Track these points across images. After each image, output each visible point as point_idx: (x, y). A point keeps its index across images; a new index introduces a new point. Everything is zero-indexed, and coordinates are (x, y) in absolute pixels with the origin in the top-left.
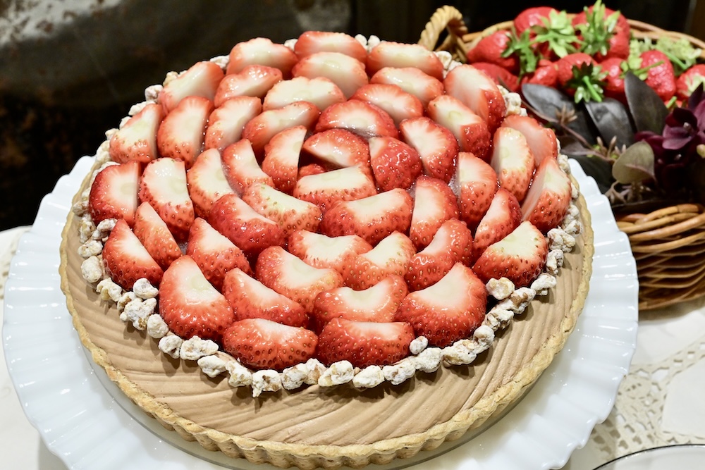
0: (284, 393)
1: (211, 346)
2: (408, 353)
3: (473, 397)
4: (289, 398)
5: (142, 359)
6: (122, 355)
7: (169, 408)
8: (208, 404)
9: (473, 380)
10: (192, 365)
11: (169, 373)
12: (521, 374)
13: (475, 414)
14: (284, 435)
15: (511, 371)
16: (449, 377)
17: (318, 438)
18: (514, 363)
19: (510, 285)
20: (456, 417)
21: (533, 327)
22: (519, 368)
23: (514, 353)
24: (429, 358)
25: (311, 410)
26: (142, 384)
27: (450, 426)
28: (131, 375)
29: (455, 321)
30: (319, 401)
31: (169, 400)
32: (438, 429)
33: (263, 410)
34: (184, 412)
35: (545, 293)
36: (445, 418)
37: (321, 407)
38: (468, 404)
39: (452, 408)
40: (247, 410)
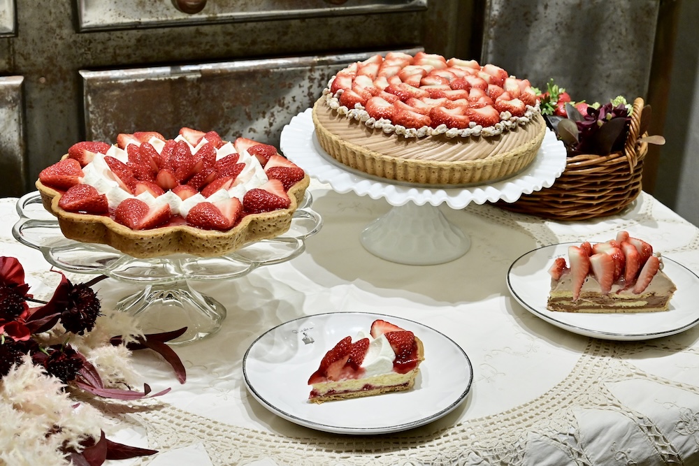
0: (417, 139)
1: (388, 121)
2: (467, 126)
3: (493, 152)
4: (419, 142)
5: (356, 133)
6: (347, 134)
7: (368, 149)
8: (385, 145)
9: (493, 146)
10: (380, 130)
11: (368, 136)
12: (512, 151)
13: (494, 159)
14: (416, 156)
15: (509, 148)
16: (484, 142)
17: (430, 157)
18: (511, 145)
19: (510, 115)
20: (486, 158)
21: (518, 137)
22: (512, 148)
23: (511, 142)
24: (477, 129)
25: (428, 147)
26: (356, 143)
27: (484, 161)
28: (350, 141)
29: (487, 118)
30: (432, 143)
31: (368, 146)
32: (478, 161)
33: (408, 146)
34: (374, 149)
35: (524, 123)
36: (482, 157)
37: (432, 146)
38: (491, 154)
39: (485, 154)
40: (402, 146)
